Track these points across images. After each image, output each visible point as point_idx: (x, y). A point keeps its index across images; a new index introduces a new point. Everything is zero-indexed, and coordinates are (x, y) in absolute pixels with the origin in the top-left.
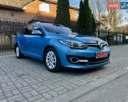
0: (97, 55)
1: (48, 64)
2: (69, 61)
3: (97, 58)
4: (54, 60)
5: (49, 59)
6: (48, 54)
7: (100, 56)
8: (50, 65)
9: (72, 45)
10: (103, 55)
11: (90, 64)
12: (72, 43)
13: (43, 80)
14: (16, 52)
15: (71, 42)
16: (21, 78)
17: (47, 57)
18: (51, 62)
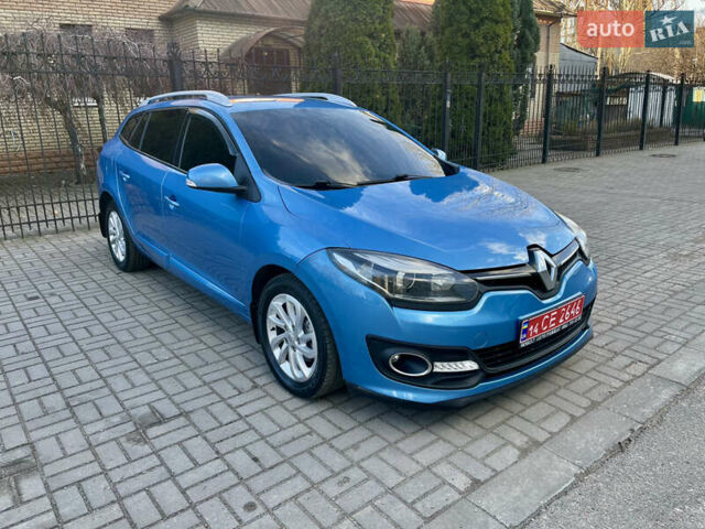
0: (526, 331)
1: (277, 353)
2: (382, 365)
3: (523, 344)
4: (309, 344)
5: (280, 331)
6: (276, 303)
7: (540, 330)
8: (287, 359)
9: (399, 285)
10: (557, 322)
11: (488, 377)
12: (400, 276)
13: (255, 460)
14: (111, 238)
15: (396, 272)
16: (147, 449)
17: (271, 317)
18: (294, 348)
